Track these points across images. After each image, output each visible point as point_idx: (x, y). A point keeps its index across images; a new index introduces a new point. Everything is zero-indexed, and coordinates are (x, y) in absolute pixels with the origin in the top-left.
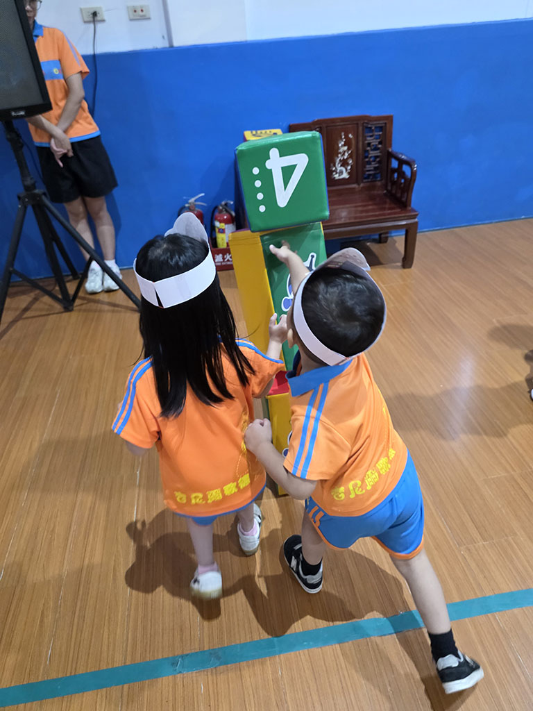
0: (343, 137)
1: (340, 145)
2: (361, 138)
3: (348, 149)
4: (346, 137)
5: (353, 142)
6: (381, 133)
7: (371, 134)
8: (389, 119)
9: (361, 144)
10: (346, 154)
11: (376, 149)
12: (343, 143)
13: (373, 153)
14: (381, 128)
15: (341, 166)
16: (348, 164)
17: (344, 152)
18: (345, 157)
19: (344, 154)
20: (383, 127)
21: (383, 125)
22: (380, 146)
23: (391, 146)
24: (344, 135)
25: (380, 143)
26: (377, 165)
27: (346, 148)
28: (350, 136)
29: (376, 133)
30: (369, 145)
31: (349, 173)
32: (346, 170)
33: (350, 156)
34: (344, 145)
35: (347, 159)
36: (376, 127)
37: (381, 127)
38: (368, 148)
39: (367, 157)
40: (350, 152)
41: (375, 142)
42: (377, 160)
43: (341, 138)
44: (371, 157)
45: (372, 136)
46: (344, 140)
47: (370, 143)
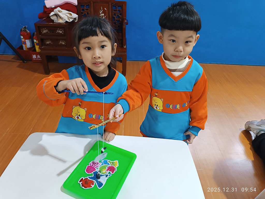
1: (100, 13)
2: (110, 10)
3: (105, 15)
4: (103, 9)
5: (107, 12)
6: (120, 10)
7: (116, 10)
8: (124, 3)
9: (110, 13)
11: (119, 17)
13: (117, 19)
17: (103, 16)
19: (102, 17)
21: (122, 6)
23: (126, 17)
24: (102, 8)
25: (121, 14)
26: (119, 25)
27: (103, 15)
28: (105, 9)
34: (103, 13)
36: (118, 6)
38: (115, 16)
40: (105, 17)
41: (118, 14)
42: (120, 22)
43: (101, 9)
44: (116, 21)
45: (116, 11)
46: (102, 11)
47: (116, 14)
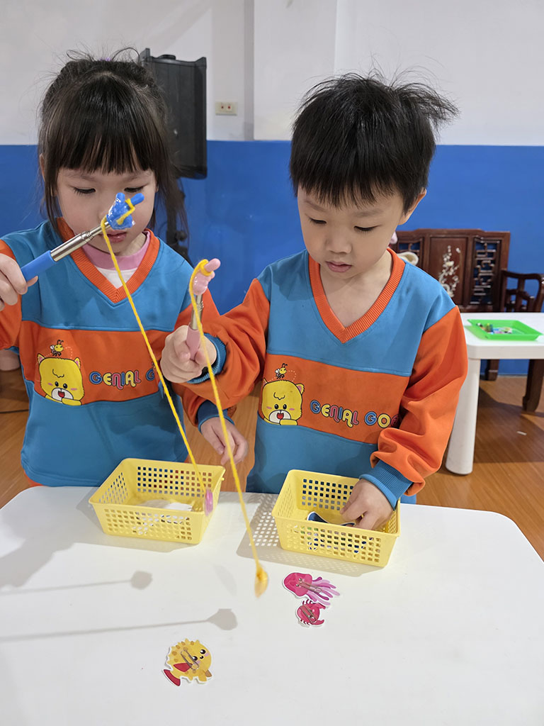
0: (449, 251)
1: (445, 259)
2: (470, 254)
3: (455, 265)
4: (453, 251)
5: (461, 258)
6: (494, 251)
7: (483, 251)
8: (503, 235)
9: (469, 261)
10: (452, 270)
11: (487, 267)
12: (449, 257)
13: (483, 273)
14: (495, 246)
15: (445, 283)
16: (453, 282)
17: (450, 267)
18: (451, 274)
19: (449, 270)
20: (498, 244)
21: (498, 242)
22: (492, 265)
23: (506, 266)
24: (451, 249)
25: (492, 262)
26: (489, 287)
27: (451, 263)
28: (458, 250)
29: (489, 251)
30: (479, 263)
31: (454, 292)
32: (451, 287)
33: (457, 273)
34: (450, 260)
35: (453, 276)
36: (488, 244)
37: (496, 244)
38: (479, 266)
39: (477, 277)
40: (456, 268)
41: (488, 260)
42: (489, 280)
43: (447, 252)
44: (482, 277)
45: (484, 253)
46: (450, 254)
47: (481, 261)
